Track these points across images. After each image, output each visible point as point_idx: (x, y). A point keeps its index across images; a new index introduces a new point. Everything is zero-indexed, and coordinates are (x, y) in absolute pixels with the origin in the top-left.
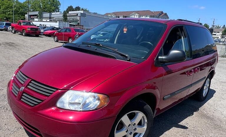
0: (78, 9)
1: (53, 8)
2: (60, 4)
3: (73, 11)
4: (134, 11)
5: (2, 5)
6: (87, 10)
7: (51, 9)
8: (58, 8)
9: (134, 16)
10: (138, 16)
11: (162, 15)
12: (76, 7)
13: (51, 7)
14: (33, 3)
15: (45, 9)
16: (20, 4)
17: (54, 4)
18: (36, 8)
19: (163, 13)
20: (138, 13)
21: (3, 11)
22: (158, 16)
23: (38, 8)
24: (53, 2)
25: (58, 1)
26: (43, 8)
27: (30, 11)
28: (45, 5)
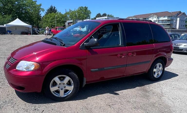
0: (105, 15)
1: (85, 16)
2: (90, 13)
3: (100, 17)
4: (153, 13)
5: (50, 17)
6: (112, 15)
7: (84, 17)
8: (89, 16)
9: (153, 17)
10: (156, 17)
11: (180, 14)
12: (104, 14)
13: (84, 15)
14: (71, 13)
15: (79, 17)
16: (62, 15)
17: (86, 13)
18: (73, 17)
19: (181, 13)
20: (156, 15)
21: (50, 21)
22: (176, 16)
23: (74, 17)
24: (86, 11)
25: (89, 10)
26: (78, 17)
27: (69, 20)
28: (79, 15)
